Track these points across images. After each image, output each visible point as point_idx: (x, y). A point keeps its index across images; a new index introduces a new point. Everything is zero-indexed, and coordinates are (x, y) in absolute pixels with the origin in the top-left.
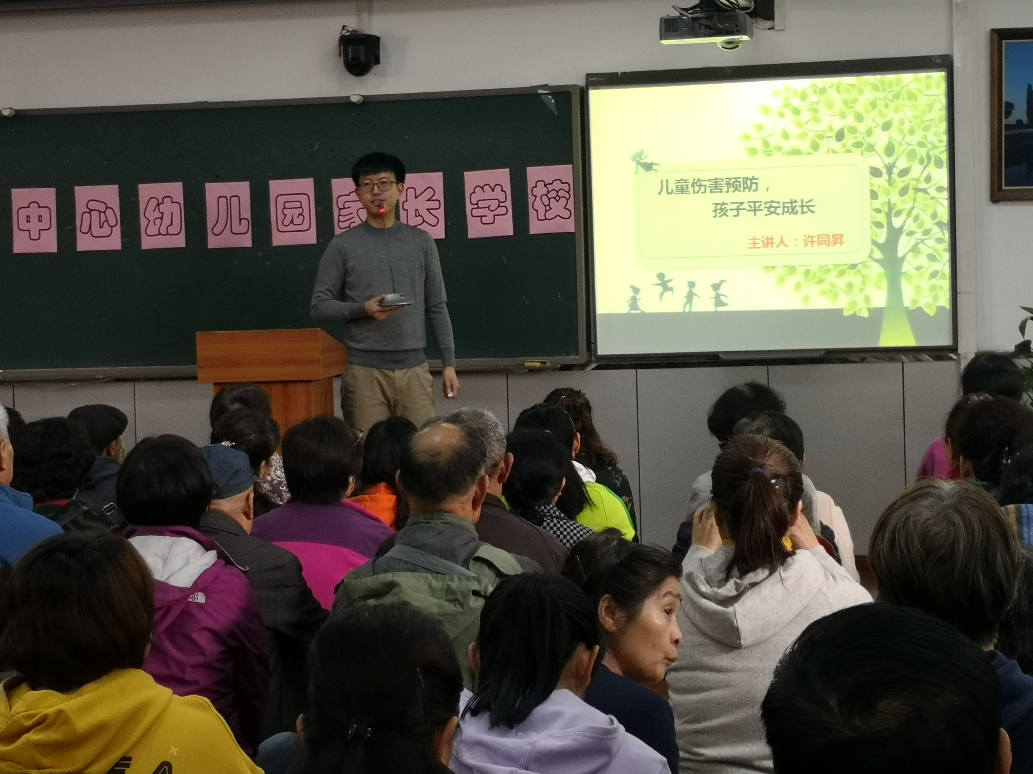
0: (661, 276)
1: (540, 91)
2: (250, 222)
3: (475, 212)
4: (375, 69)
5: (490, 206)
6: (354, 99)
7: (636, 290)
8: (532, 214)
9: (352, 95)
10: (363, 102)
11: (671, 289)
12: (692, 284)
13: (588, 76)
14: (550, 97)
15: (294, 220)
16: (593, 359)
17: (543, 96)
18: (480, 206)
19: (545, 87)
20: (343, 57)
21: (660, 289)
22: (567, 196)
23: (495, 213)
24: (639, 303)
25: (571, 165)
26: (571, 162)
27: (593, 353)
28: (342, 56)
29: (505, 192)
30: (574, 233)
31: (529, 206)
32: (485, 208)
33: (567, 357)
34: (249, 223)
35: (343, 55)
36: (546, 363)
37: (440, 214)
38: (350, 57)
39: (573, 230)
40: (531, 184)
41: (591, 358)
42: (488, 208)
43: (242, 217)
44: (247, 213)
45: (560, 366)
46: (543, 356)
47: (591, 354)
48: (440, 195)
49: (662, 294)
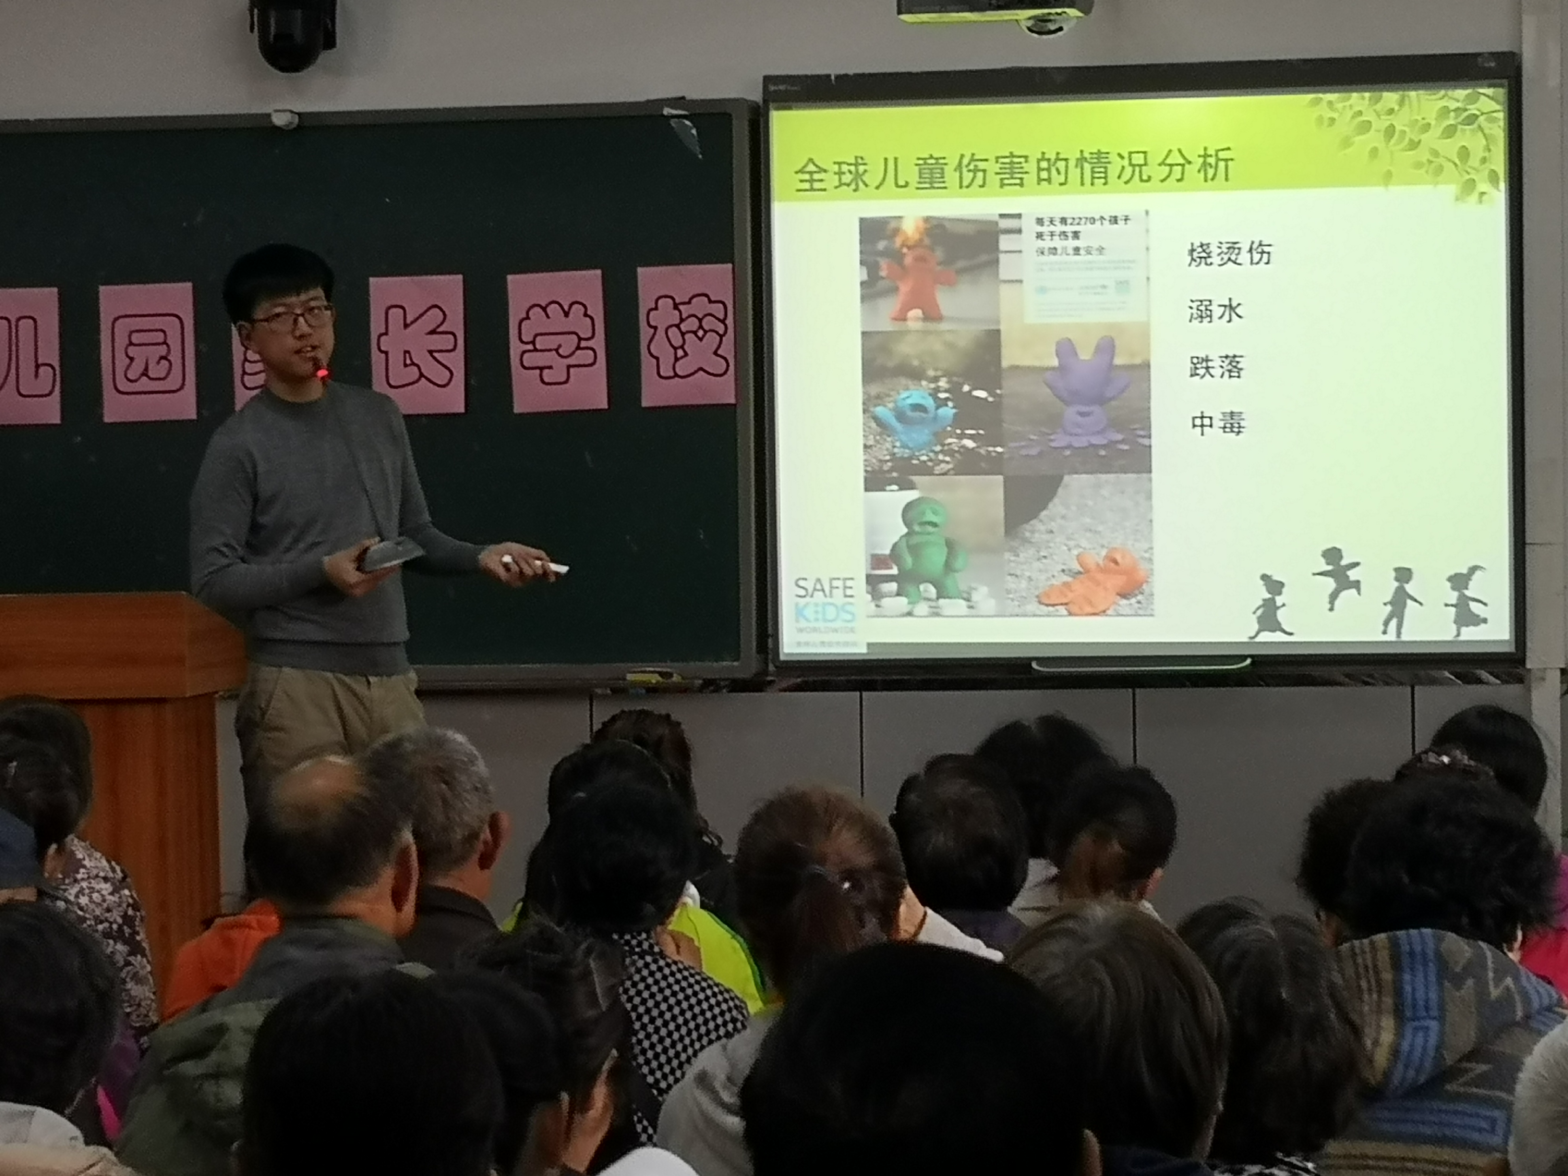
1: (667, 111)
2: (58, 372)
3: (528, 359)
4: (325, 57)
5: (560, 346)
6: (279, 120)
8: (647, 365)
9: (276, 111)
10: (299, 126)
13: (767, 80)
14: (687, 123)
15: (150, 367)
16: (771, 668)
17: (673, 122)
18: (538, 347)
19: (678, 102)
20: (259, 32)
22: (721, 329)
23: (571, 361)
25: (730, 266)
26: (729, 258)
27: (770, 657)
28: (256, 28)
29: (592, 318)
30: (735, 405)
31: (642, 347)
32: (550, 350)
33: (715, 664)
34: (55, 375)
35: (259, 29)
36: (670, 675)
37: (457, 361)
38: (273, 34)
39: (732, 401)
40: (645, 303)
41: (767, 666)
42: (557, 350)
43: (40, 362)
44: (51, 353)
45: (701, 682)
46: (666, 662)
47: (766, 659)
48: (456, 322)
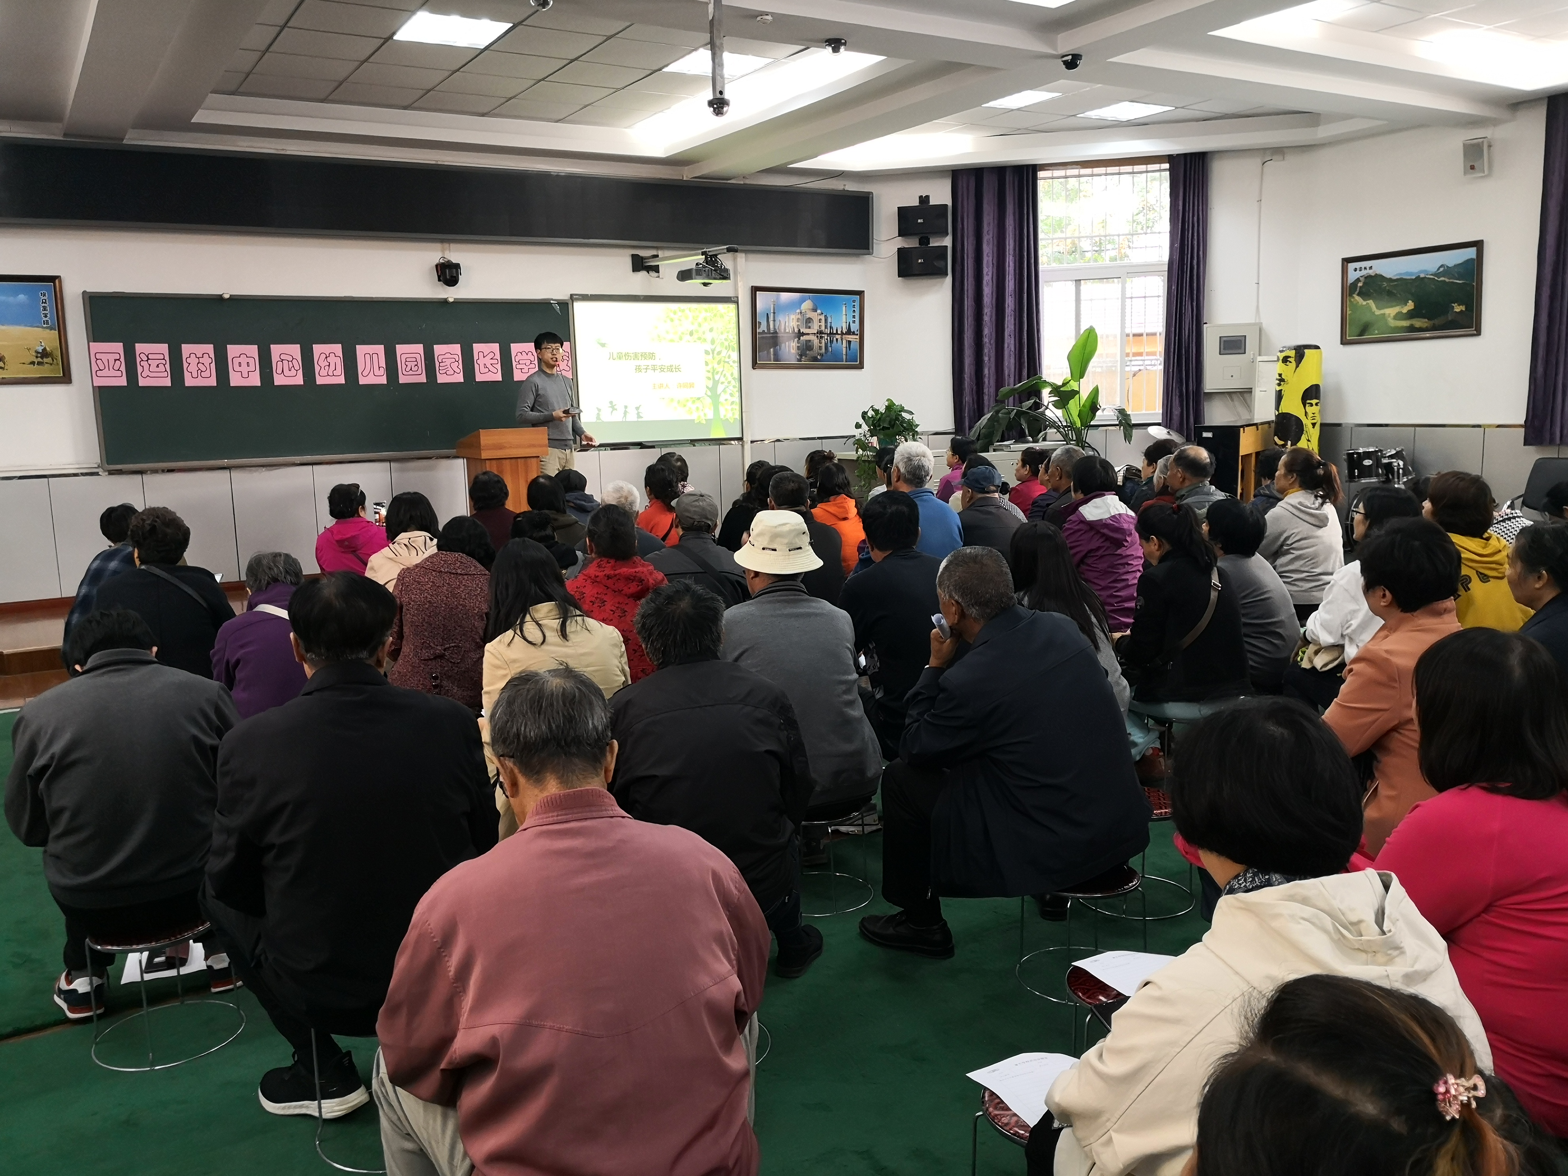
0: (611, 402)
1: (552, 302)
2: (385, 369)
3: (518, 366)
6: (450, 300)
7: (599, 410)
9: (447, 297)
10: (455, 302)
11: (616, 409)
12: (626, 407)
13: (572, 295)
14: (556, 305)
15: (412, 368)
17: (553, 304)
18: (520, 363)
21: (611, 409)
22: (568, 359)
23: (529, 367)
24: (601, 417)
28: (438, 275)
32: (523, 364)
37: (499, 366)
38: (442, 276)
42: (525, 364)
43: (380, 366)
44: (383, 364)
48: (498, 356)
49: (612, 412)
